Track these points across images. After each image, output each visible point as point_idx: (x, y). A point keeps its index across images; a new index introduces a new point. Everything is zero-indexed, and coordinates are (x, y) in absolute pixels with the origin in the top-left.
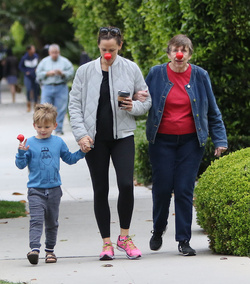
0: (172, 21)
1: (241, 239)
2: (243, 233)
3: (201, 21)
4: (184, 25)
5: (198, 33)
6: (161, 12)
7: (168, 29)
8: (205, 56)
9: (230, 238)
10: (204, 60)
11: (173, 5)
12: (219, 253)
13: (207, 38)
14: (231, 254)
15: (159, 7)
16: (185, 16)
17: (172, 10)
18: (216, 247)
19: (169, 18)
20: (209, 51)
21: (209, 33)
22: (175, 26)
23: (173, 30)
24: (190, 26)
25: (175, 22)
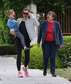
0: (2, 16)
1: (37, 65)
2: (37, 63)
4: (5, 17)
7: (1, 18)
9: (34, 65)
11: (3, 12)
12: (31, 68)
14: (34, 69)
16: (6, 15)
17: (2, 14)
18: (30, 67)
19: (2, 15)
22: (3, 18)
23: (3, 19)
25: (3, 17)
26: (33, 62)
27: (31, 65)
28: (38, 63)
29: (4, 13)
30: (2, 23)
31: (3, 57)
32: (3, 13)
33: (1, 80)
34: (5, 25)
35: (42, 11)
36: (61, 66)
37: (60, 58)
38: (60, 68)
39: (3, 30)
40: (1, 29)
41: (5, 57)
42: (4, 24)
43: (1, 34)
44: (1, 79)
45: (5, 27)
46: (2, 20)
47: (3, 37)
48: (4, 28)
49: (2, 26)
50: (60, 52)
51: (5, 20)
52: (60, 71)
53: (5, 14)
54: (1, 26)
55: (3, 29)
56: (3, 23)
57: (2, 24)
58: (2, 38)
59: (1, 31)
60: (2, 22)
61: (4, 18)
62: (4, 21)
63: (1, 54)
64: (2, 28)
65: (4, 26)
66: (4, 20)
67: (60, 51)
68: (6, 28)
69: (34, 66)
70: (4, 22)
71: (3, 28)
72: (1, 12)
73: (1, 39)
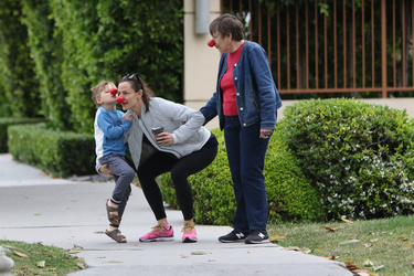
0: (89, 25)
1: (222, 209)
2: (224, 204)
3: (118, 24)
4: (101, 28)
5: (115, 36)
6: (77, 17)
7: (85, 33)
8: (121, 58)
10: (121, 61)
11: (90, 10)
13: (123, 41)
14: (211, 224)
15: (76, 13)
16: (103, 20)
17: (89, 15)
18: (196, 218)
19: (87, 22)
20: (125, 53)
21: (126, 36)
22: (91, 30)
23: (90, 34)
24: (106, 30)
25: (92, 26)
26: (209, 197)
27: (201, 209)
28: (226, 203)
29: (96, 11)
30: (90, 50)
31: (91, 180)
32: (92, 14)
33: (88, 267)
34: (101, 60)
35: (241, 6)
36: (316, 214)
37: (314, 185)
38: (313, 220)
39: (92, 78)
40: (85, 73)
41: (100, 181)
42: (97, 55)
43: (85, 93)
44: (88, 263)
45: (101, 65)
46: (88, 40)
47: (92, 105)
48: (95, 69)
49: (89, 64)
50: (314, 159)
51: (100, 38)
52: (314, 234)
53: (100, 15)
54: (86, 62)
55: (93, 73)
56: (92, 51)
57: (89, 54)
58: (88, 107)
59: (84, 83)
60: (88, 45)
61: (96, 30)
62: (94, 45)
63: (84, 170)
64: (90, 70)
65: (95, 61)
66: (95, 39)
67: (310, 155)
68: (105, 72)
69: (214, 214)
70: (97, 48)
71: (92, 69)
72: (85, 11)
73: (86, 114)
